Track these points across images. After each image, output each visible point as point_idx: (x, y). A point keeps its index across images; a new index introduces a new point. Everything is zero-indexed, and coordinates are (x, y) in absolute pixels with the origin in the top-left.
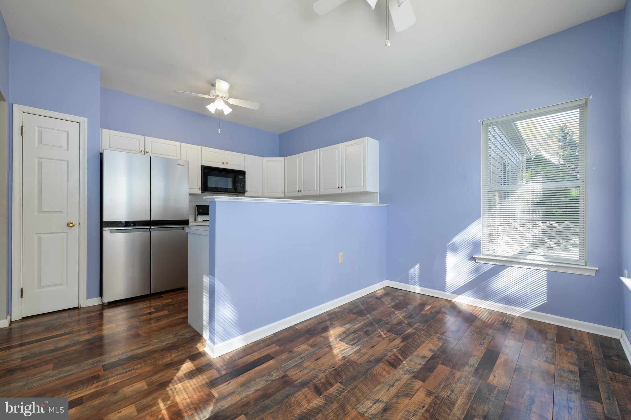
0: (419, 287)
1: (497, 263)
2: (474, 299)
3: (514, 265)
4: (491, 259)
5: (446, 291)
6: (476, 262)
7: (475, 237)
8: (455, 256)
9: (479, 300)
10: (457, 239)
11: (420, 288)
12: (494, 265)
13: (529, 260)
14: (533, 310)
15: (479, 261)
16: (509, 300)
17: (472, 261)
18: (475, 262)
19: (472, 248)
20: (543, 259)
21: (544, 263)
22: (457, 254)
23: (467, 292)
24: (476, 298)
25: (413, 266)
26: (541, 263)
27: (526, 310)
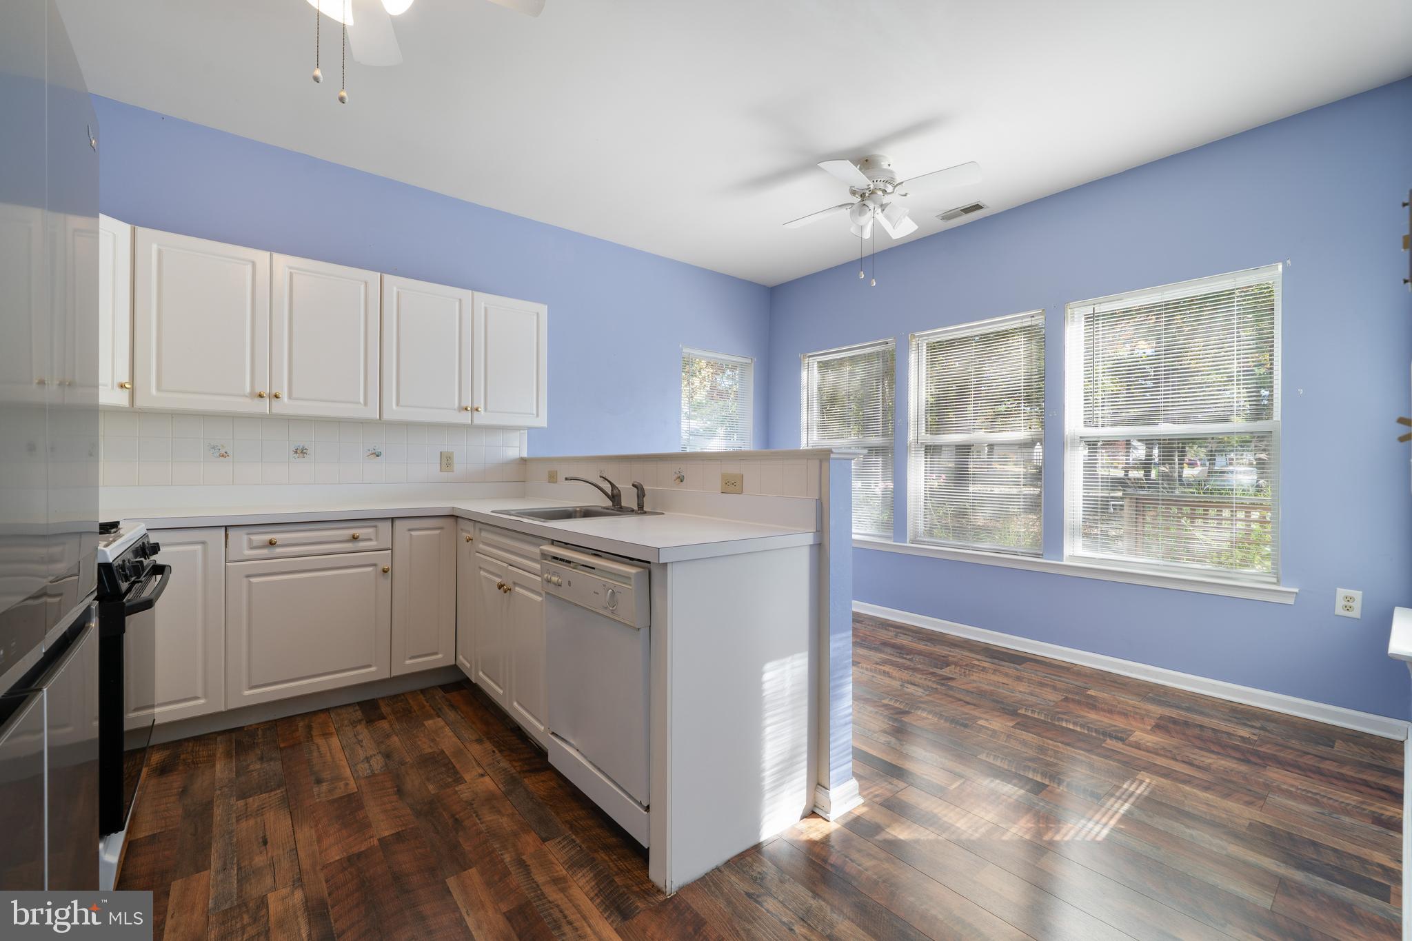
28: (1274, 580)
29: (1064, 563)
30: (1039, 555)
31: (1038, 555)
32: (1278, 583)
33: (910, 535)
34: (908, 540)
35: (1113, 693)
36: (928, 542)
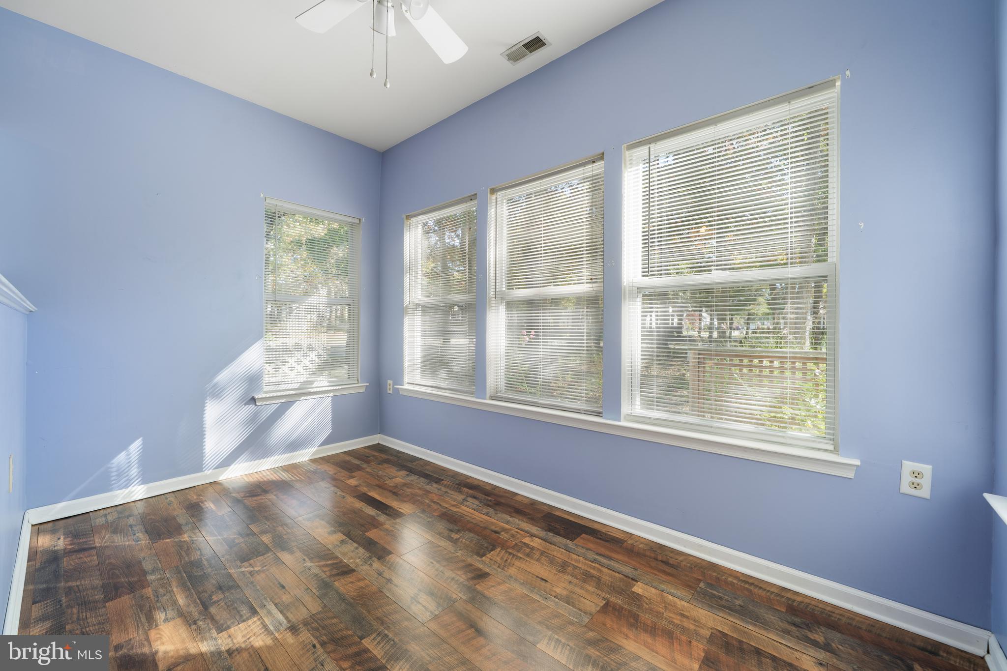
0: (143, 486)
1: (283, 401)
2: (249, 463)
3: (302, 398)
4: (276, 396)
5: (204, 470)
6: (256, 405)
7: (250, 368)
8: (218, 403)
9: (257, 461)
10: (223, 377)
11: (145, 487)
12: (279, 404)
13: (316, 387)
14: (321, 445)
15: (260, 403)
16: (294, 446)
17: (250, 405)
18: (254, 406)
19: (245, 385)
20: (328, 384)
21: (330, 388)
22: (221, 400)
23: (243, 456)
24: (251, 461)
25: (124, 447)
26: (327, 389)
27: (314, 449)
28: (831, 448)
29: (623, 423)
30: (600, 413)
31: (598, 414)
32: (835, 451)
33: (489, 391)
34: (488, 396)
35: (663, 586)
36: (505, 398)
